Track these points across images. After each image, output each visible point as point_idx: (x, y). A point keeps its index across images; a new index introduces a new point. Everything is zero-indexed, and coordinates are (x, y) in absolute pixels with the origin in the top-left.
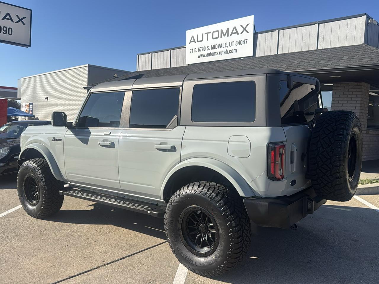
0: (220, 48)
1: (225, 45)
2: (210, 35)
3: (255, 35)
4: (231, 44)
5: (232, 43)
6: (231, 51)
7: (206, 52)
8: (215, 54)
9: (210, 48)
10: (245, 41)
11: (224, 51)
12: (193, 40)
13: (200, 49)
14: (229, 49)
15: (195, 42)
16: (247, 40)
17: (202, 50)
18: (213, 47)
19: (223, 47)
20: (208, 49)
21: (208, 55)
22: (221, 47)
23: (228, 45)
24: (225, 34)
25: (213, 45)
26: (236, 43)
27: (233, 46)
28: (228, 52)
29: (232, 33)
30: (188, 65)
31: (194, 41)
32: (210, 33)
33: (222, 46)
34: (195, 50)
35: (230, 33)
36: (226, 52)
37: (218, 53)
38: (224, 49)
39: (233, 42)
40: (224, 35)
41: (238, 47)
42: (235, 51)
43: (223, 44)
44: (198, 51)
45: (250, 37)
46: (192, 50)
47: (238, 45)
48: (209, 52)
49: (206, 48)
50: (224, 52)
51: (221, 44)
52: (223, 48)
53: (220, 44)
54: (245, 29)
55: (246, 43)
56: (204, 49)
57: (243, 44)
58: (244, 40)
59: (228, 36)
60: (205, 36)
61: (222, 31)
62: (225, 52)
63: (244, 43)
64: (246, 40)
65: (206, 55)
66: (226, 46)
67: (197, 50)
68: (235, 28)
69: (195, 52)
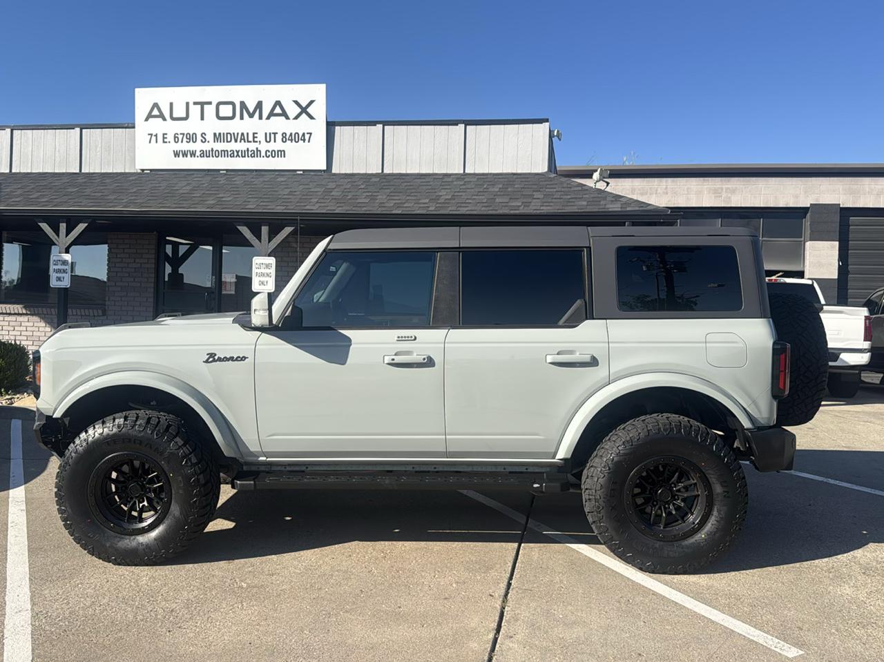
0: (240, 142)
1: (254, 137)
2: (210, 111)
3: (331, 126)
4: (270, 137)
5: (272, 136)
6: (270, 154)
7: (198, 146)
8: (224, 153)
9: (210, 137)
10: (307, 137)
11: (250, 150)
12: (155, 112)
13: (180, 137)
14: (264, 147)
15: (164, 119)
16: (311, 134)
17: (185, 139)
18: (217, 137)
19: (248, 141)
20: (205, 139)
21: (204, 154)
22: (241, 139)
23: (261, 137)
24: (251, 111)
25: (220, 134)
26: (283, 137)
27: (275, 141)
28: (263, 154)
29: (271, 114)
30: (139, 171)
31: (162, 116)
32: (210, 103)
33: (244, 139)
34: (164, 138)
35: (266, 113)
36: (256, 153)
37: (233, 153)
38: (252, 146)
39: (275, 134)
40: (251, 115)
41: (288, 146)
42: (282, 153)
43: (248, 134)
44: (172, 141)
45: (318, 128)
46: (154, 138)
47: (288, 142)
48: (206, 147)
49: (199, 138)
50: (250, 153)
51: (243, 134)
52: (247, 143)
53: (238, 134)
54: (304, 110)
55: (309, 142)
56: (191, 138)
57: (301, 142)
58: (304, 134)
59: (261, 118)
60: (195, 110)
61: (243, 105)
62: (254, 153)
63: (304, 140)
64: (308, 133)
65: (198, 153)
66: (256, 139)
67: (170, 138)
68: (278, 103)
69: (164, 142)
